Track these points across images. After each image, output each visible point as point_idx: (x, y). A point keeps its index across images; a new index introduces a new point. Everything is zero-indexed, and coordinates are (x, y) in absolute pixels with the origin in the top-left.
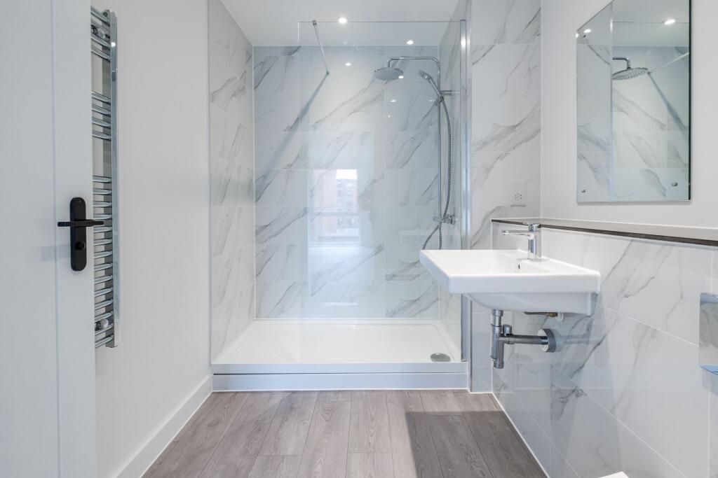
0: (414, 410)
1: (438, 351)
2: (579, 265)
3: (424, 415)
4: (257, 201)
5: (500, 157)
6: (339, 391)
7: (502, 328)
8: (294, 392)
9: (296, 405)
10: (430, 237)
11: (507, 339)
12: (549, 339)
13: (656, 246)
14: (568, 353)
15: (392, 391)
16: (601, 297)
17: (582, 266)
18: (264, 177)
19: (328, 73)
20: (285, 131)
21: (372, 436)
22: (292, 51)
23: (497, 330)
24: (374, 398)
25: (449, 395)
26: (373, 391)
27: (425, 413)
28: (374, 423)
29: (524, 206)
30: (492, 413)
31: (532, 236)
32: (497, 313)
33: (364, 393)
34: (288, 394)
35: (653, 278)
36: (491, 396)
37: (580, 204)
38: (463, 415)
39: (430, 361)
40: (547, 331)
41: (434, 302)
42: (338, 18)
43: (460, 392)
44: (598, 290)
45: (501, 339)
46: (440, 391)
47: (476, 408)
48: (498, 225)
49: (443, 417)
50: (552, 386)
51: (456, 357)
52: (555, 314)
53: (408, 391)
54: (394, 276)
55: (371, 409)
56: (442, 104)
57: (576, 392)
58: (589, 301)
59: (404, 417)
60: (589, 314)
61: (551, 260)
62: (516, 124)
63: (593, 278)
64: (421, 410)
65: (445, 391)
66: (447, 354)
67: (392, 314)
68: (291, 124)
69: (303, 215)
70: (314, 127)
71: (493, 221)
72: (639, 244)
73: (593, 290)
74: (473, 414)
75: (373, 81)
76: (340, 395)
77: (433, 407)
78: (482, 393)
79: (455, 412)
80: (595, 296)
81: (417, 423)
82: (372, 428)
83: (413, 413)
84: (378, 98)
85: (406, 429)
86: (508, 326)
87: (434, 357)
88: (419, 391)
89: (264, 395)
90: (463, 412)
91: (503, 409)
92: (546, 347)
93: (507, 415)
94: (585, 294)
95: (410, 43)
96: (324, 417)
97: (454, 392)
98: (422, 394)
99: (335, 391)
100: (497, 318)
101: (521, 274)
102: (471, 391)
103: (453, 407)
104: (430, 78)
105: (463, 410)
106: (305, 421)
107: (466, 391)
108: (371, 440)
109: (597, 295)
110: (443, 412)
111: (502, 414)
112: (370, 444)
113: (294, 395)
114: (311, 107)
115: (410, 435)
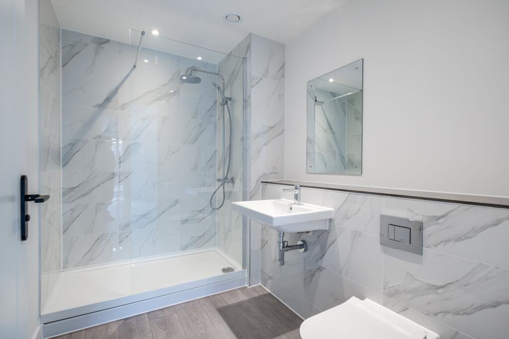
0: (221, 306)
1: (226, 267)
2: (321, 206)
3: (228, 307)
4: (64, 166)
5: (266, 144)
6: (163, 309)
7: (283, 243)
8: (126, 319)
9: (133, 327)
10: (215, 192)
11: (286, 249)
12: (304, 245)
13: (361, 196)
14: (315, 250)
15: (201, 298)
16: (334, 220)
17: (323, 206)
18: (72, 145)
19: (135, 67)
20: (95, 107)
21: (201, 329)
22: (101, 42)
23: (281, 244)
24: (191, 306)
25: (238, 292)
26: (188, 302)
27: (228, 306)
28: (199, 321)
29: (277, 173)
30: (265, 295)
31: (297, 192)
32: (282, 235)
33: (183, 305)
34: (123, 321)
35: (359, 210)
36: (260, 286)
37: (308, 173)
38: (250, 301)
39: (222, 273)
40: (303, 241)
41: (213, 236)
42: (152, 30)
43: (243, 288)
44: (333, 217)
45: (284, 249)
46: (231, 291)
47: (256, 295)
48: (266, 185)
49: (240, 305)
50: (305, 269)
51: (238, 267)
52: (309, 232)
53: (212, 296)
54: (187, 220)
55: (193, 314)
56: (225, 105)
57: (320, 269)
58: (328, 223)
59: (216, 311)
60: (327, 229)
61: (305, 204)
62: (273, 126)
63: (331, 212)
64: (225, 305)
65: (234, 290)
66: (232, 267)
67: (185, 248)
68: (101, 102)
69: (112, 178)
70: (123, 107)
71: (262, 182)
72: (353, 195)
73: (329, 217)
74: (255, 298)
75: (172, 79)
76: (165, 311)
77: (232, 301)
78: (256, 285)
79: (244, 301)
80: (331, 220)
81: (226, 313)
82: (200, 324)
83: (221, 308)
84: (176, 92)
85: (221, 318)
86: (286, 241)
87: (224, 270)
88: (219, 294)
89: (100, 328)
90: (250, 299)
91: (269, 291)
92: (303, 250)
93: (273, 294)
94: (326, 220)
95: (199, 58)
96: (161, 328)
97: (239, 289)
98: (222, 295)
99: (160, 309)
100: (281, 238)
101: (293, 213)
102: (249, 286)
103: (243, 297)
104: (219, 88)
105: (249, 298)
106: (148, 335)
107: (246, 287)
108: (202, 331)
109: (332, 220)
110: (239, 302)
111: (269, 294)
112: (202, 334)
113: (127, 321)
114: (120, 91)
115: (226, 321)
